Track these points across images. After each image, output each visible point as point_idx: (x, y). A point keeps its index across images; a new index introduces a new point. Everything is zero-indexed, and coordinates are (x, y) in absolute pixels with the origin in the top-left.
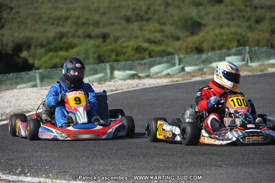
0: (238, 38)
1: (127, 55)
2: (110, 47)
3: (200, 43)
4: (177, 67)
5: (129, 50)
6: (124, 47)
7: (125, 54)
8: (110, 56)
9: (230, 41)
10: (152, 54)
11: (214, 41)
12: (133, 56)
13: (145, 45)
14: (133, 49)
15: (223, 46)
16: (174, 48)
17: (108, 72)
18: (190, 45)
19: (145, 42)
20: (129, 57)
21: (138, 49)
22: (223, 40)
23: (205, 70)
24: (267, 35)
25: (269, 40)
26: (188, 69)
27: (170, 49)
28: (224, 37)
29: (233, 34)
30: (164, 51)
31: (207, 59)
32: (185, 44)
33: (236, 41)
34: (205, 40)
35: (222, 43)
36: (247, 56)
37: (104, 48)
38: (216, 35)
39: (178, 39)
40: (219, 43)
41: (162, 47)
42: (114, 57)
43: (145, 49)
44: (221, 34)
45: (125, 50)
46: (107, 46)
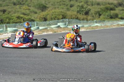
0: (63, 14)
1: (13, 20)
2: (6, 16)
3: (46, 16)
4: (36, 27)
5: (15, 18)
6: (12, 16)
7: (12, 19)
8: (6, 20)
9: (59, 15)
10: (25, 20)
11: (52, 15)
12: (16, 20)
13: (22, 16)
14: (16, 17)
15: (56, 17)
16: (34, 18)
17: (5, 28)
18: (42, 16)
19: (22, 14)
20: (14, 21)
21: (18, 18)
22: (56, 15)
23: (48, 29)
24: (75, 13)
25: (76, 16)
26: (41, 28)
27: (33, 18)
28: (57, 13)
29: (61, 12)
30: (30, 19)
31: (49, 24)
32: (39, 16)
33: (62, 15)
34: (48, 14)
35: (55, 16)
36: (67, 23)
37: (3, 17)
38: (53, 12)
39: (36, 13)
40: (54, 16)
41: (29, 17)
42: (7, 20)
43: (22, 18)
44: (55, 12)
45: (13, 18)
46: (5, 15)
